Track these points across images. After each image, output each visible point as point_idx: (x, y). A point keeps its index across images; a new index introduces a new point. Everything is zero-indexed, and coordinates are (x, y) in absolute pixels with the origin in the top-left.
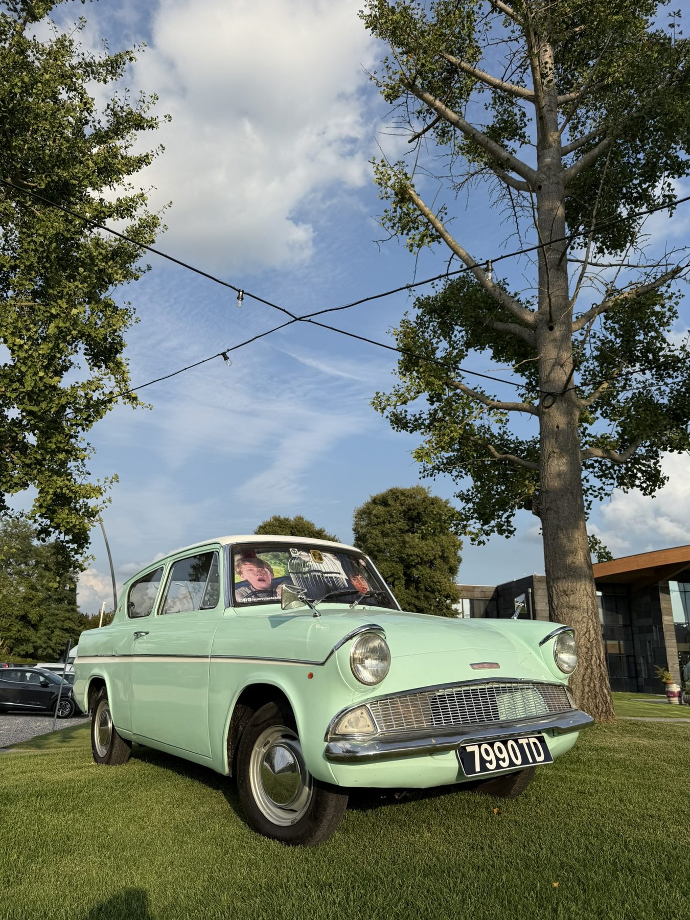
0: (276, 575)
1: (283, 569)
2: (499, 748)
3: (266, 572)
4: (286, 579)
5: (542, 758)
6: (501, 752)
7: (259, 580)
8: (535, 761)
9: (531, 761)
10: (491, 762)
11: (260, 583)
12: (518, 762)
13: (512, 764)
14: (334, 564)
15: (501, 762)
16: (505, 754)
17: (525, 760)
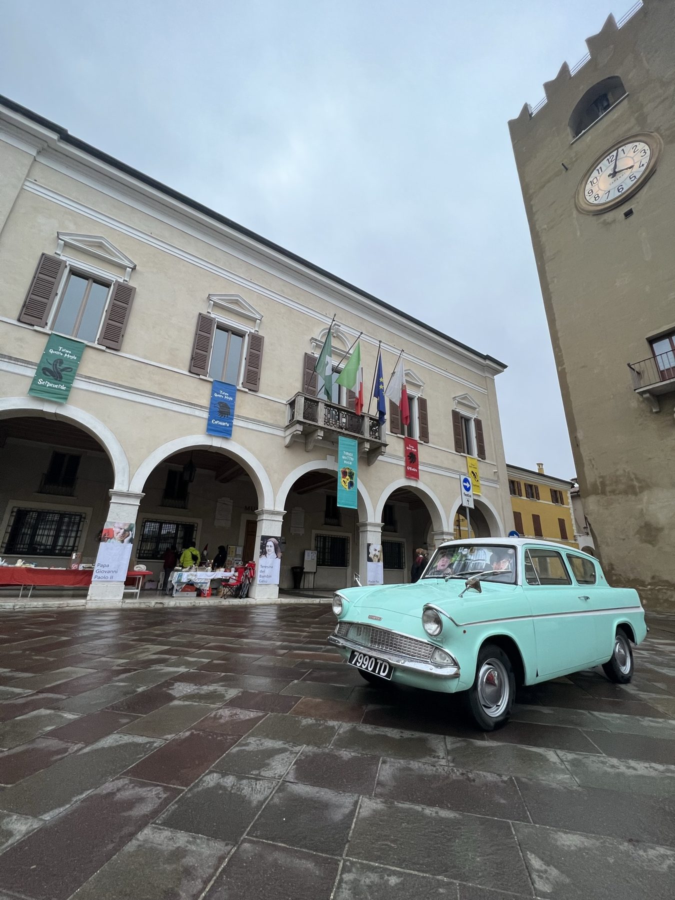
2: (366, 659)
6: (366, 661)
8: (379, 673)
9: (377, 672)
10: (359, 663)
12: (370, 669)
13: (367, 668)
15: (363, 665)
16: (367, 663)
17: (374, 670)
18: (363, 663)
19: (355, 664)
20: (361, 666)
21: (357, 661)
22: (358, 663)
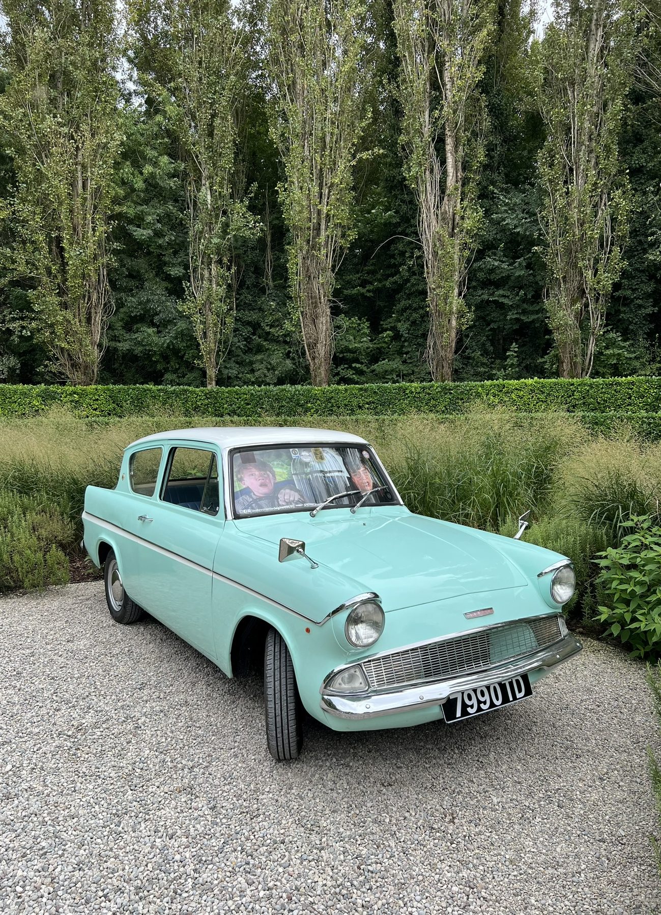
0: (279, 479)
1: (285, 471)
2: (482, 692)
3: (268, 476)
4: (289, 483)
5: (523, 693)
6: (483, 696)
7: (261, 485)
9: (511, 699)
10: (472, 706)
11: (261, 488)
12: (499, 702)
13: (492, 705)
14: (336, 461)
15: (482, 706)
16: (487, 697)
18: (479, 702)
19: (464, 712)
20: (479, 709)
21: (465, 706)
22: (469, 709)
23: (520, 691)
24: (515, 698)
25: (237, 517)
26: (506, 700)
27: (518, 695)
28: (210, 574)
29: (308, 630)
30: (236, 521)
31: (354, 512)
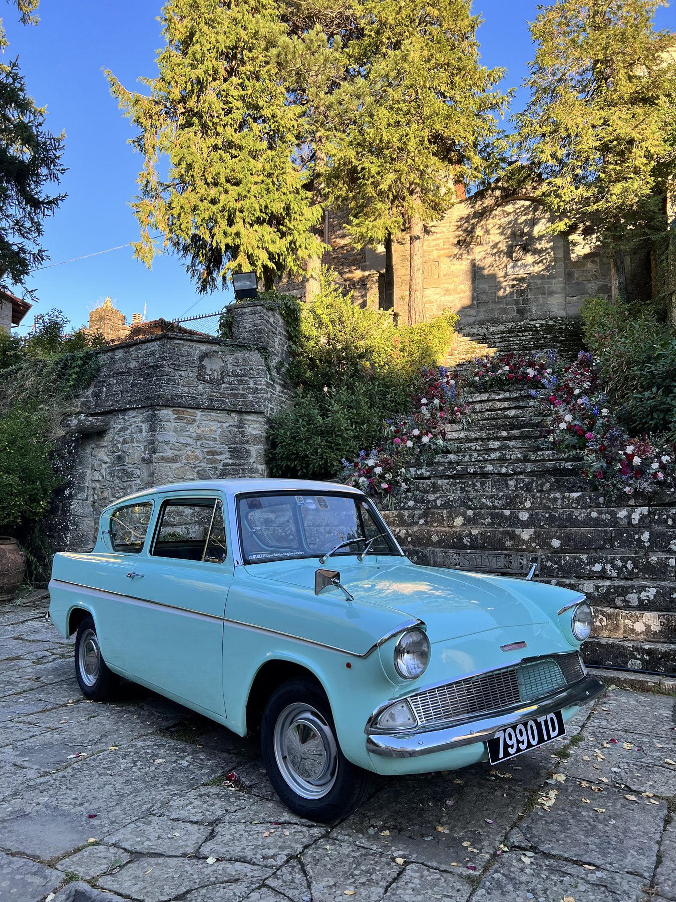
18: (518, 742)
19: (506, 753)
20: (519, 750)
21: (506, 746)
22: (509, 749)
23: (554, 730)
24: (549, 738)
25: (247, 562)
26: (541, 740)
27: (553, 734)
28: (221, 622)
29: (349, 665)
30: (247, 567)
31: (361, 560)
